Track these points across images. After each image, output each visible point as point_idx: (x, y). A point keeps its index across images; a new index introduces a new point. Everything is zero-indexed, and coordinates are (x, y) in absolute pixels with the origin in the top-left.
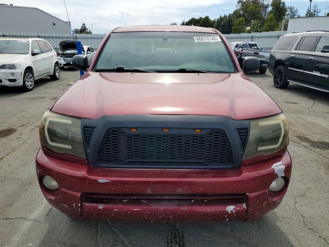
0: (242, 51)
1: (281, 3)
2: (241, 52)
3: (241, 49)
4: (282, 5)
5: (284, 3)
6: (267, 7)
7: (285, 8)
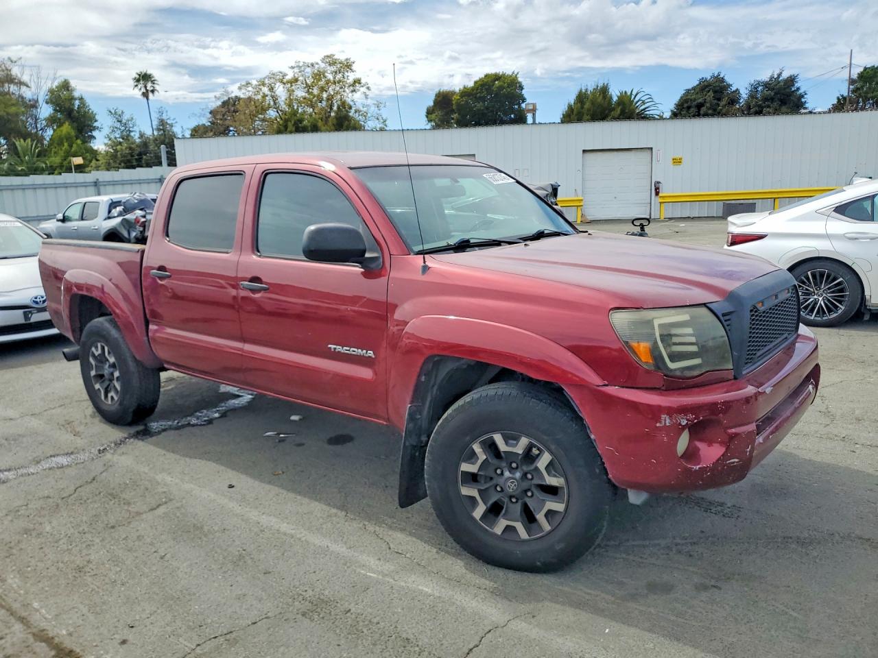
0: (144, 217)
1: (76, 99)
2: (143, 220)
3: (139, 213)
4: (77, 103)
5: (81, 99)
6: (34, 105)
7: (88, 113)
